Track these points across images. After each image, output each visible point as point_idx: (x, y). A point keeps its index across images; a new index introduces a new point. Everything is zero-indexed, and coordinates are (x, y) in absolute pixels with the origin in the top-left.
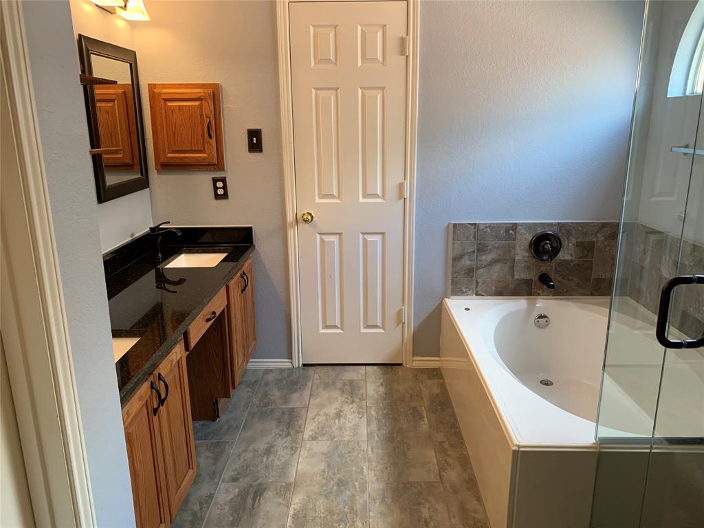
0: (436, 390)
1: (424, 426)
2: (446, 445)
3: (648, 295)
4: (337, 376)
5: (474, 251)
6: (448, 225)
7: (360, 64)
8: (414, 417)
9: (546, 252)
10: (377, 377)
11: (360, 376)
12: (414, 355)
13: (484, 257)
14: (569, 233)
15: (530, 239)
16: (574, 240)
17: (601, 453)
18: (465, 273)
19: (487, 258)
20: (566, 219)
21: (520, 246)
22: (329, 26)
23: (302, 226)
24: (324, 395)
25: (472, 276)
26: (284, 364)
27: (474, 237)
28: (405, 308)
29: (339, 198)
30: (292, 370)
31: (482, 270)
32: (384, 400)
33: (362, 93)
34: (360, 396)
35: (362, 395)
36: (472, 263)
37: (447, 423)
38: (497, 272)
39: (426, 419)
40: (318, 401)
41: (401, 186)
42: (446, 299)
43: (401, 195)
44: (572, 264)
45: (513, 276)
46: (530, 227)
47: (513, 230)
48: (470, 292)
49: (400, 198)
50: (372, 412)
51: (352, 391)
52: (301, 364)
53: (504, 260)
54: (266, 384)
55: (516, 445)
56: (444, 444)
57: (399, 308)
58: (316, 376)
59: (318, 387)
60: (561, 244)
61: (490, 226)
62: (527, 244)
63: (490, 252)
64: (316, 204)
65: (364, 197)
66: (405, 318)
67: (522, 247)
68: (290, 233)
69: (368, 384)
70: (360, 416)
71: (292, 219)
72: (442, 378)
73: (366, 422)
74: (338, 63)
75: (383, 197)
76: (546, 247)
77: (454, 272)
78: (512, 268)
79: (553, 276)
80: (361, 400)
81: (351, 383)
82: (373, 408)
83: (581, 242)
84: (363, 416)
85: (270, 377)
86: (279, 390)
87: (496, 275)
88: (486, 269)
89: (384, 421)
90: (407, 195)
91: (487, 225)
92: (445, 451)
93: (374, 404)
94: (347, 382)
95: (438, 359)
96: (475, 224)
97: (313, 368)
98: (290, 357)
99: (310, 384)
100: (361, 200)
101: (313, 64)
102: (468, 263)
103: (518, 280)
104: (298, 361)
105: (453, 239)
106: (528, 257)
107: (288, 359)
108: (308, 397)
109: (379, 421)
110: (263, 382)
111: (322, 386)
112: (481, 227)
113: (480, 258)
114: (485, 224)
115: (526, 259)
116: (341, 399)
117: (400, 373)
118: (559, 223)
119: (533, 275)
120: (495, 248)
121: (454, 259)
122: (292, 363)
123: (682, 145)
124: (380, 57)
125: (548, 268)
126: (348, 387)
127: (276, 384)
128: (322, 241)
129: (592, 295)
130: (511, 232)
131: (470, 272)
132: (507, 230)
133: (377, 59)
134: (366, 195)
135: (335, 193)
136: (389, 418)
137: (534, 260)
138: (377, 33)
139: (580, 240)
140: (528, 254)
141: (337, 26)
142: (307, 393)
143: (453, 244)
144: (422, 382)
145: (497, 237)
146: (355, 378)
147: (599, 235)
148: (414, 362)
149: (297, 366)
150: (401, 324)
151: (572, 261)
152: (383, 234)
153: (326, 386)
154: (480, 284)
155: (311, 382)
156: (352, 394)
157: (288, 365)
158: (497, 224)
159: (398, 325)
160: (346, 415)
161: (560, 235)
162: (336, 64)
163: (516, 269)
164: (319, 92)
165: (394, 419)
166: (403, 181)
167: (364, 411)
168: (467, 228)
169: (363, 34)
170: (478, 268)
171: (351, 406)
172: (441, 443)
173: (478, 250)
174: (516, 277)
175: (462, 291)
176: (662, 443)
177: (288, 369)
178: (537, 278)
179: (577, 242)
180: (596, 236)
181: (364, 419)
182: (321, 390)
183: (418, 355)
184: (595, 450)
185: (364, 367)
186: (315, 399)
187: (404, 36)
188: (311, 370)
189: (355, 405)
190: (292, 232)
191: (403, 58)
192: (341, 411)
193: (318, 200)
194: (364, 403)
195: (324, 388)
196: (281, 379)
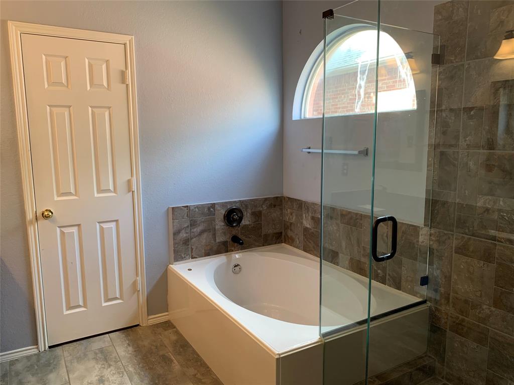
0: (174, 338)
1: (176, 366)
2: (199, 376)
3: (297, 240)
4: (86, 348)
5: (188, 226)
6: (168, 209)
7: (89, 88)
8: (166, 362)
9: (234, 220)
10: (122, 340)
11: (107, 343)
12: (148, 315)
13: (195, 230)
14: (246, 206)
15: (224, 213)
16: (250, 211)
17: (325, 343)
18: (183, 244)
19: (197, 230)
20: (244, 198)
21: (218, 219)
22: (61, 56)
23: (43, 222)
24: (80, 368)
25: (188, 245)
26: (31, 350)
27: (187, 216)
28: (139, 279)
29: (76, 195)
30: (38, 355)
31: (194, 239)
32: (136, 356)
33: (92, 111)
34: (114, 359)
35: (115, 358)
36: (187, 235)
37: (193, 360)
38: (205, 239)
39: (175, 361)
40: (76, 374)
41: (129, 182)
42: (171, 266)
43: (130, 189)
44: (250, 227)
45: (215, 240)
46: (223, 205)
47: (212, 208)
48: (188, 257)
49: (129, 192)
50: (130, 369)
51: (105, 357)
52: (47, 347)
53: (209, 230)
54: (18, 374)
55: (277, 354)
56: (197, 376)
57: (134, 280)
58: (66, 354)
59: (72, 363)
60: (242, 214)
61: (197, 207)
62: (222, 217)
63: (199, 226)
64: (54, 202)
65: (98, 193)
66: (140, 287)
67: (219, 219)
68: (31, 231)
69: (117, 348)
70: (121, 375)
71: (31, 217)
72: (175, 327)
73: (128, 379)
74: (69, 86)
75: (115, 191)
76: (234, 217)
77: (175, 244)
78: (214, 235)
79: (240, 236)
80: (116, 362)
81: (101, 351)
82: (130, 366)
83: (254, 212)
84: (123, 373)
85: (19, 366)
86: (33, 375)
87: (204, 241)
88: (197, 238)
89: (142, 373)
90: (134, 188)
91: (195, 206)
92: (200, 381)
93: (129, 362)
94: (97, 351)
95: (167, 313)
96: (187, 206)
97: (61, 347)
98: (35, 342)
99: (63, 362)
100: (96, 195)
101: (46, 86)
102: (185, 235)
103: (219, 242)
104: (43, 345)
105: (173, 219)
106: (223, 226)
107: (34, 345)
108: (66, 374)
109: (139, 374)
110: (13, 373)
111: (75, 361)
112: (192, 208)
113: (192, 230)
114: (194, 205)
115: (222, 227)
116: (98, 367)
117: (140, 332)
118: (240, 201)
119: (227, 238)
120: (202, 222)
121: (174, 234)
122: (38, 348)
123: (306, 147)
124: (105, 84)
125: (237, 231)
126: (99, 355)
127: (28, 371)
128: (63, 233)
129: (263, 246)
130: (212, 209)
131: (186, 242)
132: (209, 209)
133: (103, 85)
134: (100, 191)
135: (72, 191)
136: (146, 369)
137: (228, 227)
138: (102, 65)
139: (253, 211)
140: (223, 224)
141: (67, 57)
142: (63, 371)
143: (173, 222)
144: (160, 334)
145: (203, 214)
146: (103, 346)
147: (264, 206)
148: (149, 321)
149: (43, 350)
150: (136, 293)
151: (250, 225)
152: (117, 221)
153: (79, 359)
154: (194, 250)
155: (63, 360)
156: (106, 359)
157: (35, 351)
158: (202, 205)
159: (134, 293)
160: (108, 378)
161: (241, 208)
162: (68, 87)
163: (217, 235)
164: (54, 109)
165: (151, 369)
166: (130, 178)
167: (122, 370)
168: (182, 209)
169: (90, 66)
170: (192, 239)
171: (109, 370)
172: (195, 375)
173: (191, 225)
174: (217, 241)
175: (181, 257)
176: (356, 326)
177: (35, 355)
178: (230, 239)
179: (252, 212)
180: (262, 207)
181: (126, 377)
182: (75, 364)
183: (151, 315)
184: (322, 343)
185: (107, 335)
186: (74, 374)
187: (125, 70)
188: (58, 349)
189: (112, 368)
190: (32, 228)
191: (125, 86)
192: (102, 377)
193: (56, 198)
194: (119, 363)
195: (78, 362)
196: (31, 365)
